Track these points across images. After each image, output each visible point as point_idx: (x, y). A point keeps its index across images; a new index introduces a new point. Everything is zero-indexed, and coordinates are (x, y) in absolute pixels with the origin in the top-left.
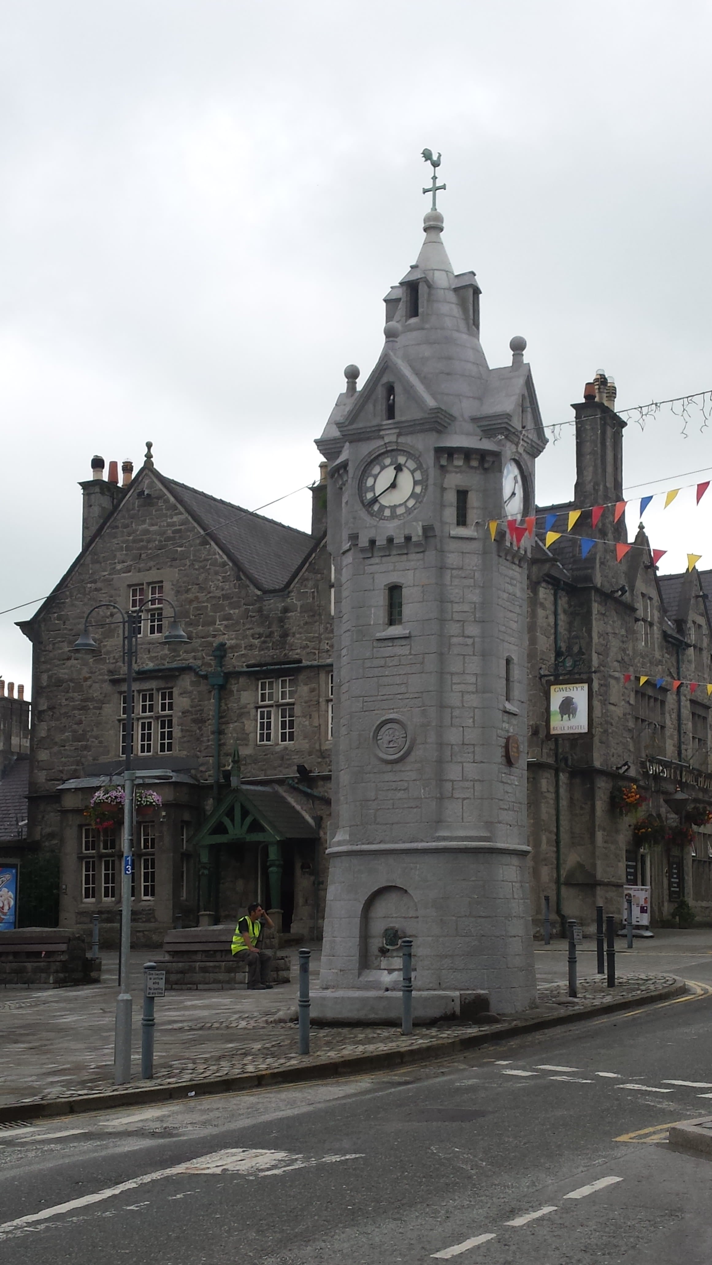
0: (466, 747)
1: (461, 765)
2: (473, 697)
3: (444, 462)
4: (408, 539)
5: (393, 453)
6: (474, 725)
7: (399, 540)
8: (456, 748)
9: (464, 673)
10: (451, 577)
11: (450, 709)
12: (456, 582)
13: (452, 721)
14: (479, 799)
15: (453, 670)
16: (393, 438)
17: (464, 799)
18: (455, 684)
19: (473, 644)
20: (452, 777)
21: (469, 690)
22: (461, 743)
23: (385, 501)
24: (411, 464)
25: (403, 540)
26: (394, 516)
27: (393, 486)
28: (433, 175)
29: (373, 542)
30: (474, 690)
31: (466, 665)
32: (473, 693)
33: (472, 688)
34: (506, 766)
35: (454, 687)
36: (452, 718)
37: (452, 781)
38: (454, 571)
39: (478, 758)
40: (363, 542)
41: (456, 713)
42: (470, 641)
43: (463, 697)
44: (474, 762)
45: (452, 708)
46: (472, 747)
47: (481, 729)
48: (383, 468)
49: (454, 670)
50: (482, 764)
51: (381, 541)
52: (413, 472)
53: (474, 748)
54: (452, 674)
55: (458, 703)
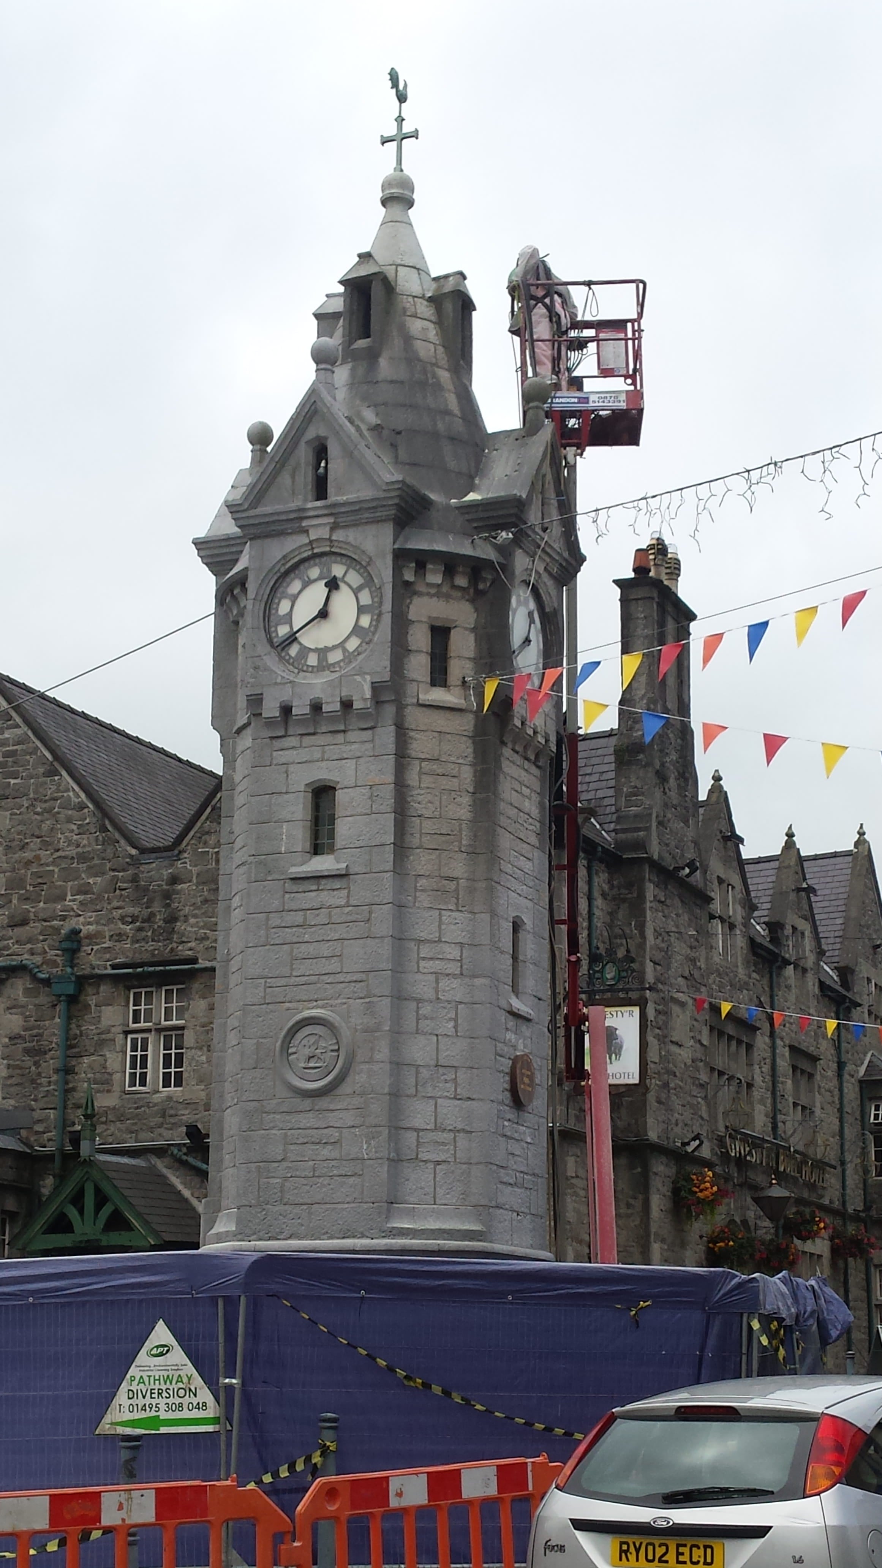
0: (441, 1070)
1: (432, 1102)
2: (456, 983)
3: (409, 576)
4: (347, 705)
5: (324, 559)
6: (456, 1032)
7: (332, 706)
8: (425, 1073)
9: (440, 941)
10: (421, 773)
11: (415, 1004)
12: (427, 781)
13: (418, 1023)
14: (464, 1164)
15: (424, 935)
16: (324, 533)
17: (438, 1163)
18: (424, 959)
19: (457, 890)
20: (418, 1123)
21: (448, 971)
22: (433, 1063)
23: (308, 639)
24: (354, 578)
25: (337, 706)
26: (323, 666)
27: (323, 614)
28: (398, 115)
29: (286, 710)
30: (458, 972)
31: (443, 927)
32: (455, 976)
33: (454, 968)
34: (511, 1107)
35: (422, 964)
36: (418, 1020)
37: (417, 1130)
38: (423, 764)
39: (462, 1092)
40: (271, 709)
41: (426, 1010)
42: (452, 885)
43: (437, 982)
44: (455, 1098)
45: (419, 1001)
46: (453, 1071)
47: (469, 1040)
48: (307, 583)
49: (422, 934)
50: (469, 1103)
51: (301, 709)
52: (356, 592)
53: (456, 1072)
54: (419, 942)
55: (430, 994)
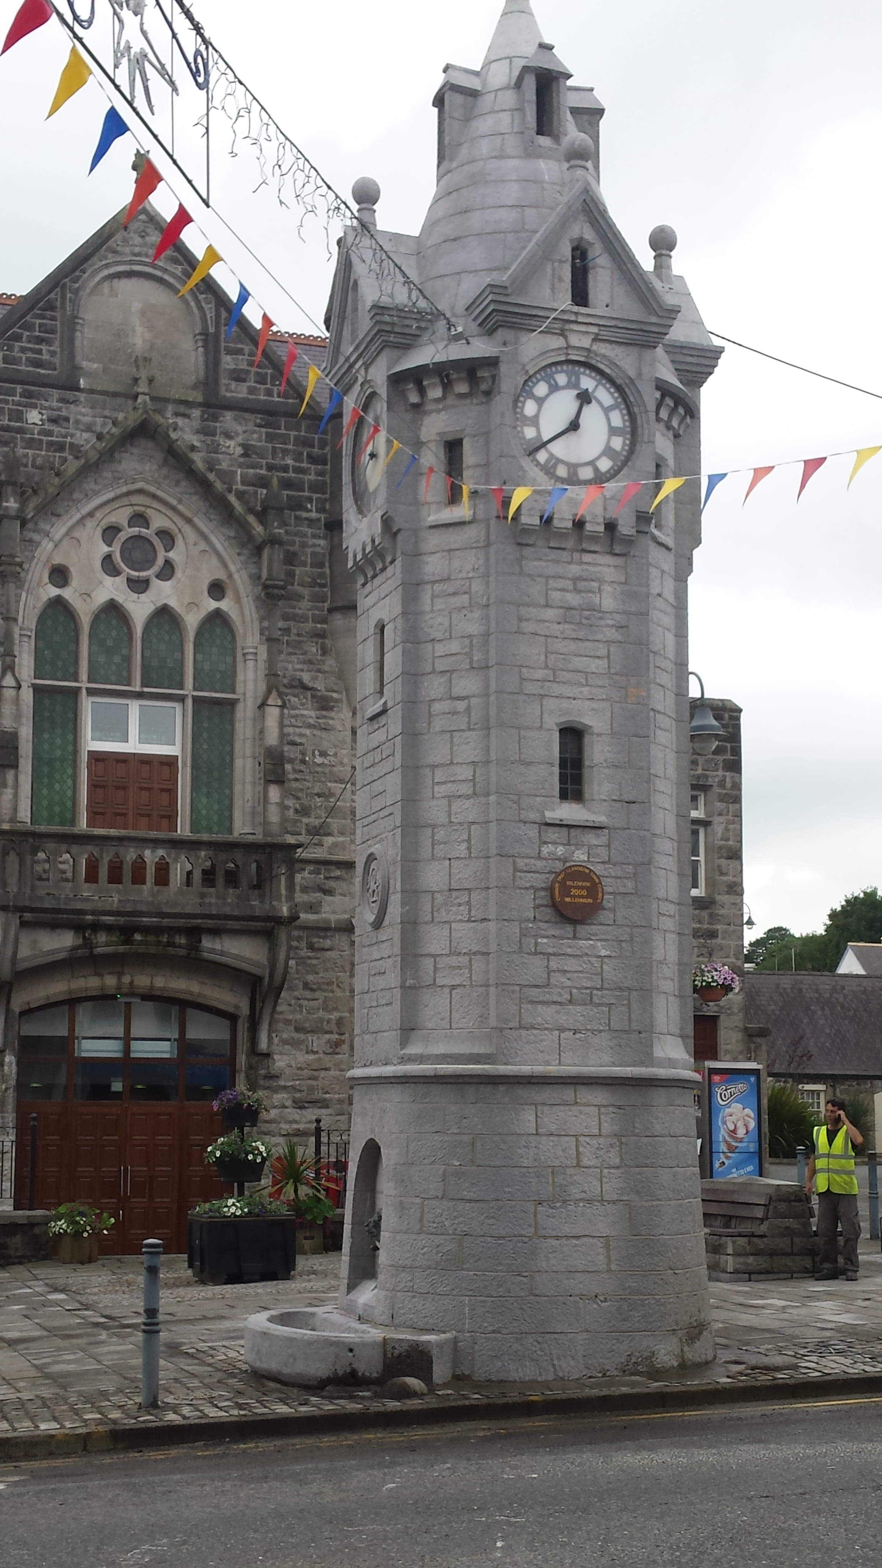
0: (454, 894)
1: (447, 926)
2: (468, 803)
3: (413, 398)
6: (470, 853)
8: (439, 898)
9: (452, 763)
10: (433, 597)
11: (430, 830)
12: (439, 604)
13: (433, 849)
14: (481, 986)
15: (438, 760)
17: (453, 987)
18: (438, 783)
19: (468, 710)
20: (434, 948)
21: (459, 793)
22: (446, 887)
30: (470, 792)
31: (455, 748)
32: (468, 797)
33: (465, 789)
35: (436, 788)
36: (433, 845)
37: (434, 956)
38: (436, 587)
39: (476, 914)
41: (440, 834)
42: (461, 706)
43: (450, 805)
44: (469, 921)
45: (433, 826)
46: (467, 892)
47: (483, 861)
49: (435, 759)
50: (485, 924)
53: (470, 894)
54: (434, 767)
55: (442, 818)
